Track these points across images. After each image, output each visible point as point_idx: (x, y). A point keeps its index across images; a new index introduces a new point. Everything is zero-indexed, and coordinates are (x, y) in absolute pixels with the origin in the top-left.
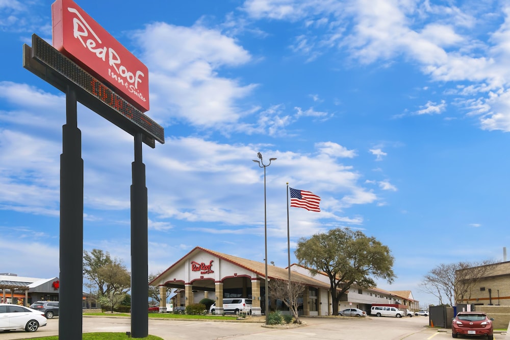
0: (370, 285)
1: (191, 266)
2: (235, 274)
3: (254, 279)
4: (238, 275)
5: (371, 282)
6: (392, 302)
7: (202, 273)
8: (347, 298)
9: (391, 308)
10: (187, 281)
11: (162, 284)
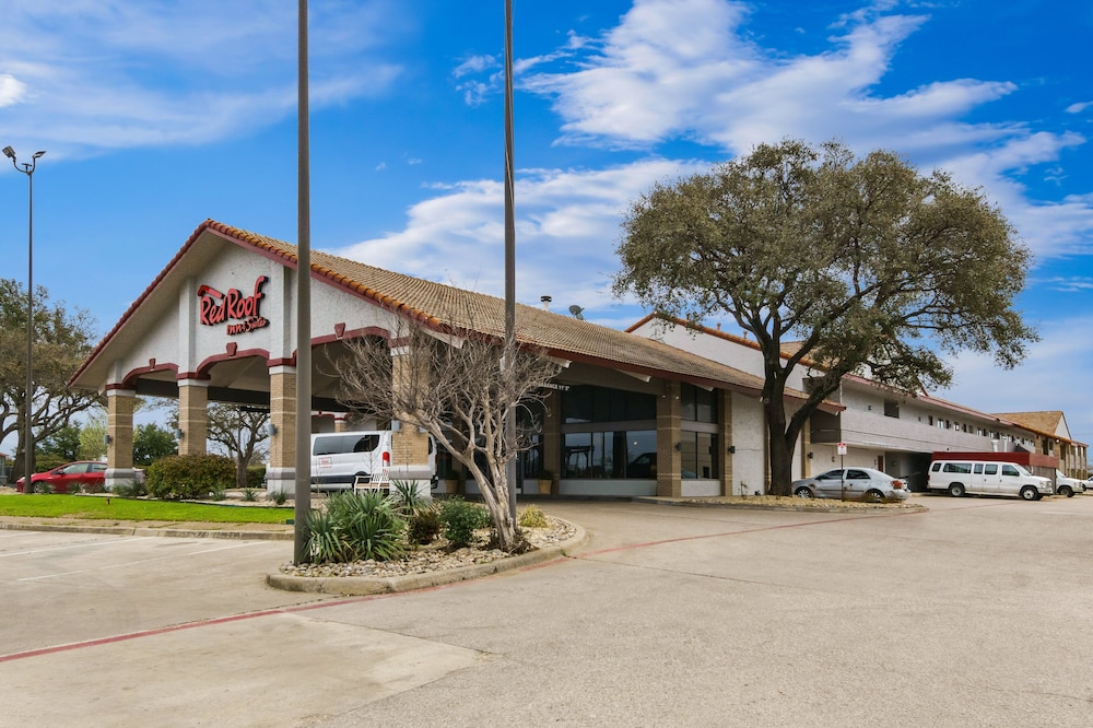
0: (924, 378)
1: (199, 302)
2: (340, 328)
3: (400, 342)
4: (348, 329)
5: (929, 366)
6: (1004, 444)
7: (232, 332)
8: (839, 430)
9: (1000, 465)
10: (183, 369)
11: (112, 381)
